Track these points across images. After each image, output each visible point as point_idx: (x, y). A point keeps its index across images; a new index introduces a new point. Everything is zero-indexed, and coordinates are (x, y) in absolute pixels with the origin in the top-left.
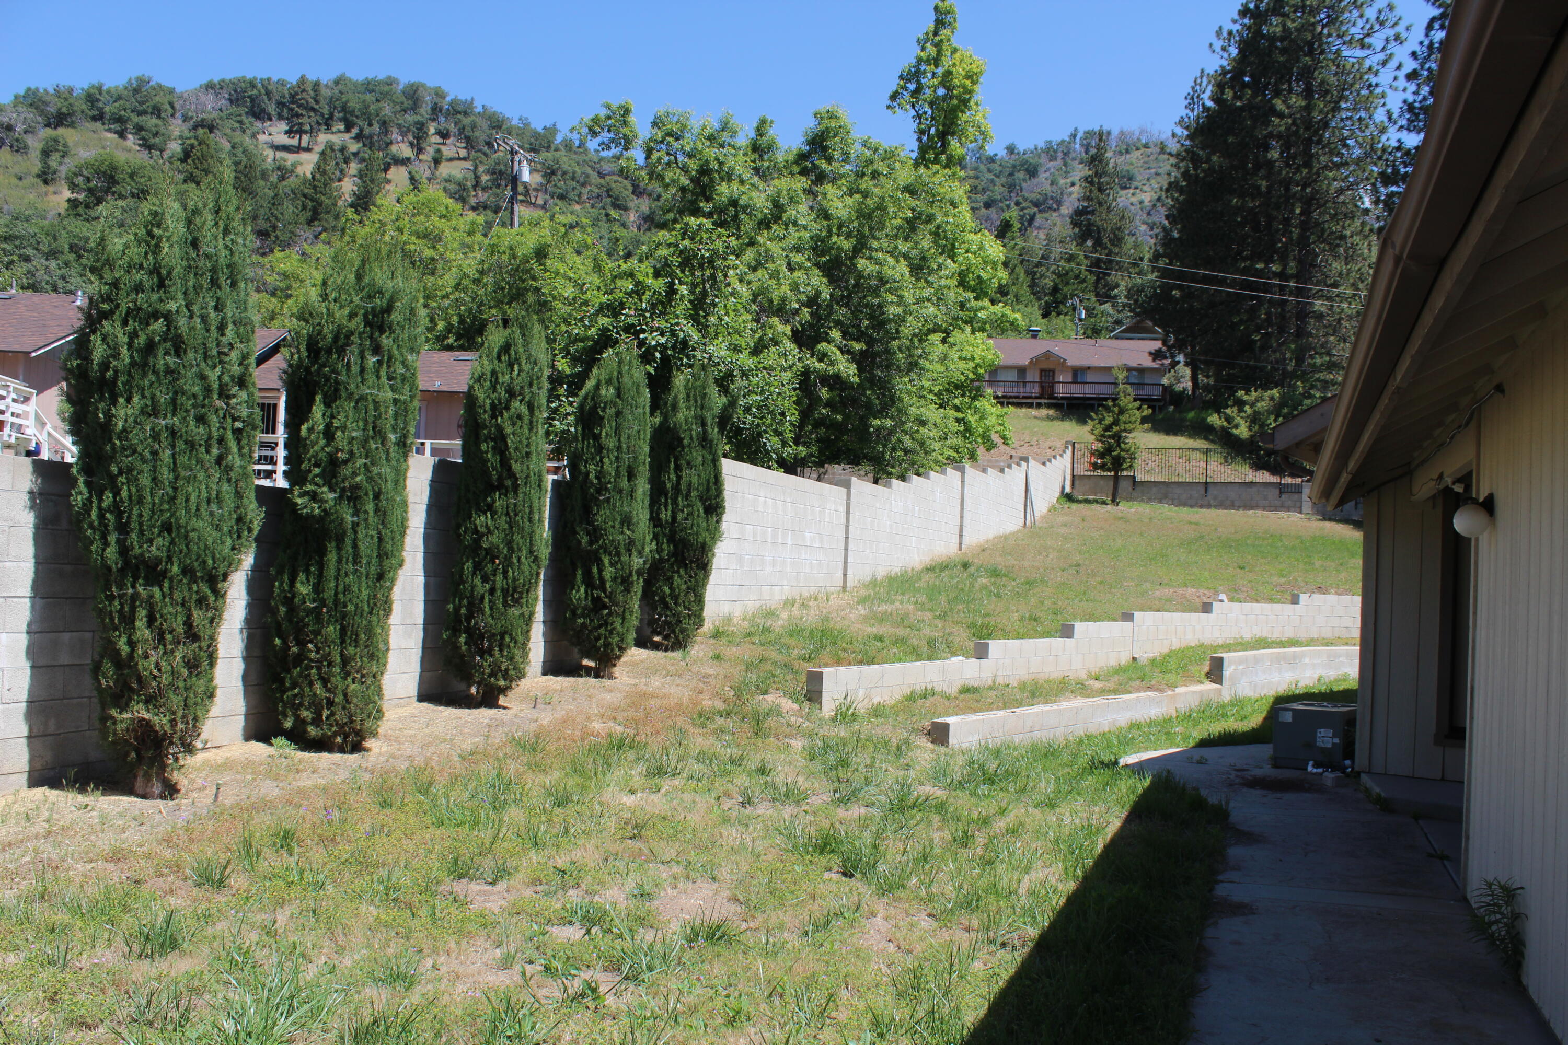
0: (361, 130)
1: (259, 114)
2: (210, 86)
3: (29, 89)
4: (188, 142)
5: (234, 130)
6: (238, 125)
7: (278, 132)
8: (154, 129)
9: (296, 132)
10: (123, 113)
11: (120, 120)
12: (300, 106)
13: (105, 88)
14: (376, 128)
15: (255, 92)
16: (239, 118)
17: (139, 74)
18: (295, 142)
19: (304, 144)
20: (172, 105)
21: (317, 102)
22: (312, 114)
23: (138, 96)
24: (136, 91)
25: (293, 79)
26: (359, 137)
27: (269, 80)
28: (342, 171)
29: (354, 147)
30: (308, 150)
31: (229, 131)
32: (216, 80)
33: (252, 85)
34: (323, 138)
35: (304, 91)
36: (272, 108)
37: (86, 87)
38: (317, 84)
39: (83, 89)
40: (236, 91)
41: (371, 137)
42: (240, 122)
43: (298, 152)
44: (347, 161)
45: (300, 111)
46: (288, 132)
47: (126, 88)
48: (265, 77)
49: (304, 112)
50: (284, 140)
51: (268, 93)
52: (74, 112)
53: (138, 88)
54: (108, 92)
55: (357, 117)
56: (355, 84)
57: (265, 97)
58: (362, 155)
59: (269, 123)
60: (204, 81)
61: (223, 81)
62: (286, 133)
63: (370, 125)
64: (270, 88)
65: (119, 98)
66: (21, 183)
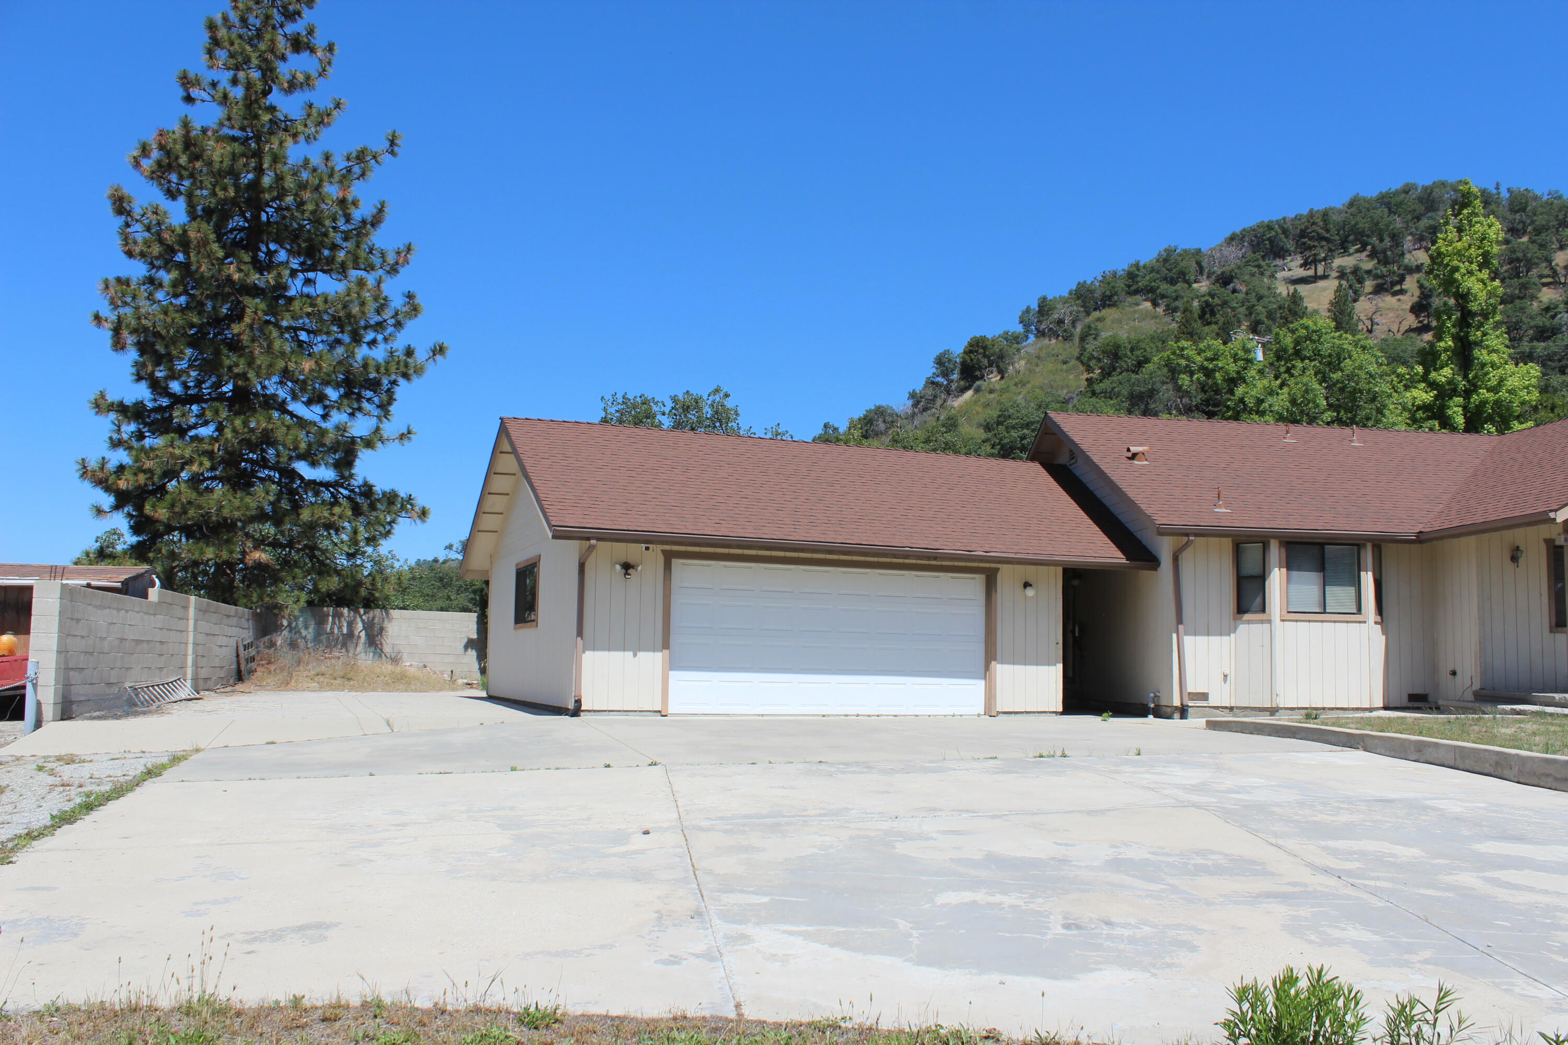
0: (1373, 247)
1: (1279, 253)
2: (1232, 239)
3: (1079, 283)
4: (1203, 299)
5: (1253, 275)
6: (1255, 270)
7: (1294, 267)
8: (1174, 295)
9: (1310, 264)
10: (1153, 284)
11: (1152, 290)
12: (1311, 239)
13: (1141, 264)
14: (1387, 242)
15: (1273, 233)
16: (1256, 263)
17: (1166, 246)
18: (1311, 273)
19: (1320, 271)
20: (1199, 263)
21: (1328, 231)
22: (1324, 243)
23: (1167, 265)
24: (1166, 260)
25: (1305, 212)
26: (1372, 255)
27: (1284, 219)
28: (1355, 292)
29: (1368, 265)
30: (1325, 277)
31: (1247, 277)
32: (1238, 231)
33: (1270, 227)
34: (1338, 262)
35: (1314, 223)
36: (1290, 245)
37: (1126, 268)
38: (1325, 214)
39: (1123, 270)
40: (1256, 237)
41: (1384, 252)
42: (1259, 266)
43: (1315, 282)
44: (1360, 281)
45: (1312, 243)
46: (1305, 265)
47: (1158, 261)
48: (1280, 217)
49: (1316, 243)
50: (1301, 273)
51: (1285, 232)
52: (1116, 294)
53: (1167, 258)
54: (1144, 267)
55: (1368, 236)
56: (1369, 201)
57: (1283, 236)
58: (1374, 272)
59: (1289, 258)
60: (1228, 234)
61: (1244, 230)
62: (1301, 266)
63: (1381, 240)
64: (1285, 226)
65: (1152, 270)
66: (1064, 367)
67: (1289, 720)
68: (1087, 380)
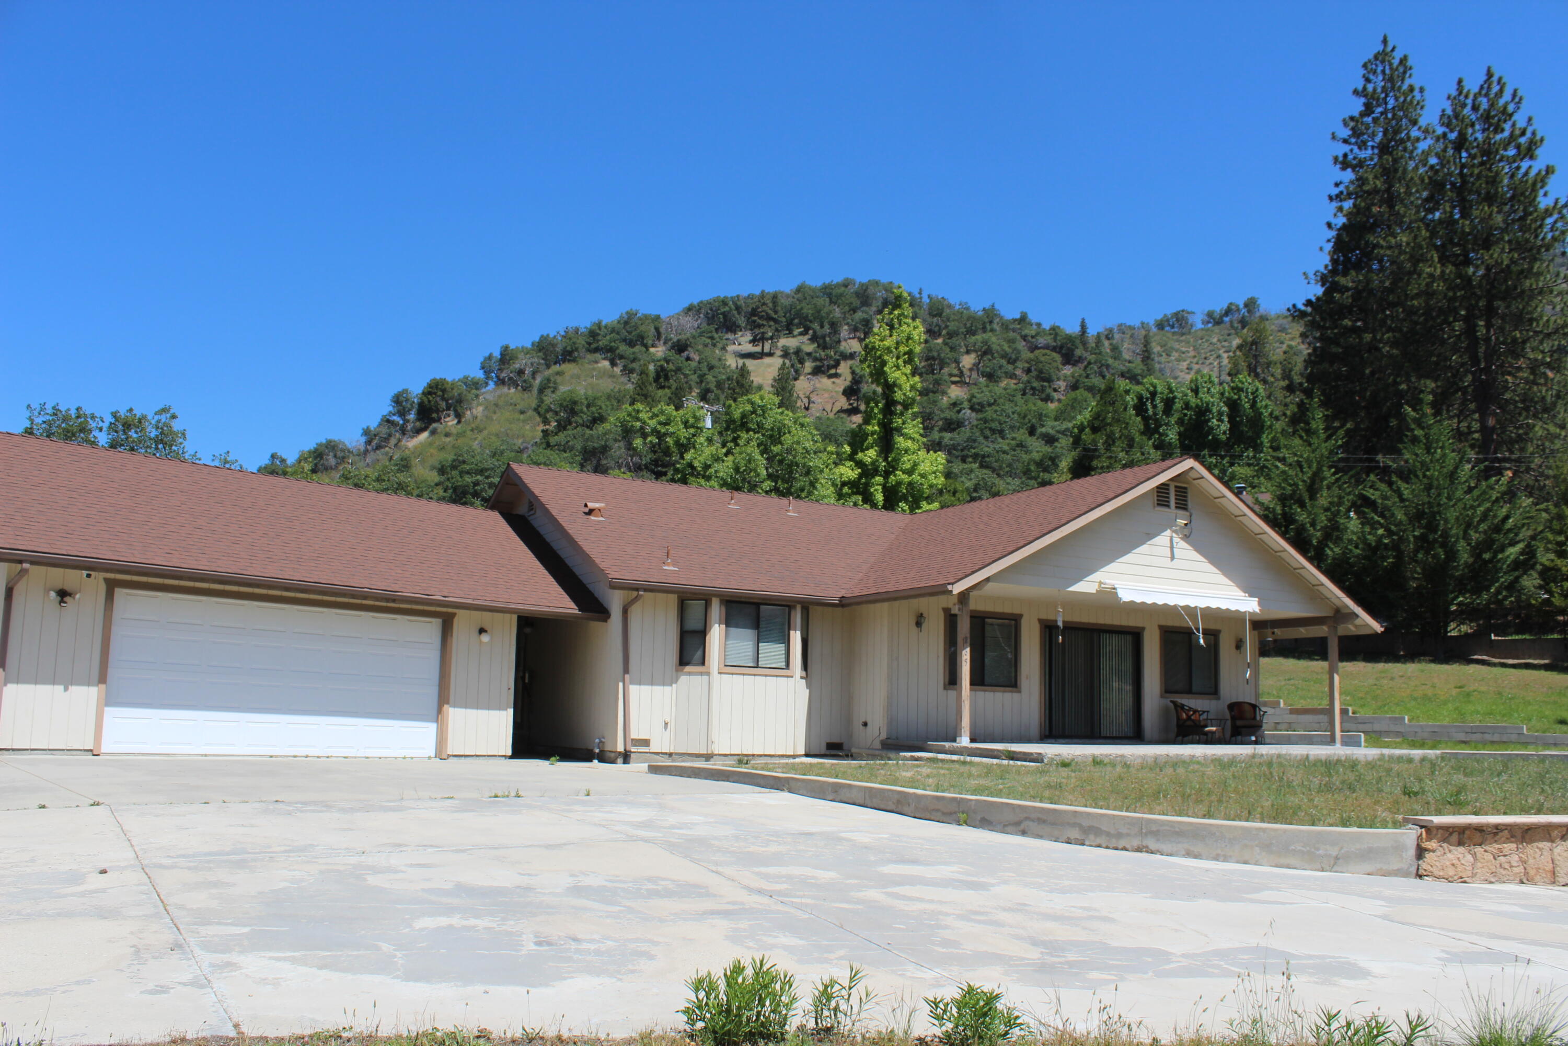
0: (815, 332)
1: (731, 327)
2: (689, 309)
3: (542, 336)
4: (659, 364)
5: (706, 346)
6: (709, 341)
7: (743, 342)
8: (632, 356)
9: (758, 341)
10: (613, 344)
11: (611, 350)
12: (761, 318)
13: (603, 323)
14: (827, 329)
15: (727, 309)
16: (710, 335)
17: (628, 309)
18: (758, 349)
19: (767, 349)
20: (657, 329)
21: (776, 312)
22: (772, 323)
23: (627, 327)
24: (626, 323)
25: (757, 292)
26: (813, 339)
27: (738, 296)
28: (797, 371)
29: (809, 348)
30: (770, 354)
31: (700, 347)
32: (695, 302)
33: (724, 303)
34: (783, 342)
35: (764, 304)
36: (742, 321)
37: (589, 326)
38: (775, 297)
39: (586, 328)
40: (711, 310)
41: (824, 337)
42: (712, 338)
43: (761, 358)
44: (802, 362)
45: (761, 322)
46: (754, 341)
47: (619, 322)
48: (735, 295)
49: (765, 323)
50: (750, 348)
51: (738, 308)
52: (577, 350)
53: (628, 321)
54: (606, 327)
55: (811, 321)
56: (813, 290)
57: (735, 312)
58: (814, 354)
59: (740, 334)
60: (686, 305)
61: (701, 302)
62: (750, 342)
63: (822, 327)
64: (739, 303)
65: (613, 331)
66: (522, 417)
67: (723, 765)
68: (543, 431)
